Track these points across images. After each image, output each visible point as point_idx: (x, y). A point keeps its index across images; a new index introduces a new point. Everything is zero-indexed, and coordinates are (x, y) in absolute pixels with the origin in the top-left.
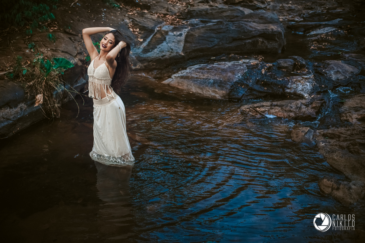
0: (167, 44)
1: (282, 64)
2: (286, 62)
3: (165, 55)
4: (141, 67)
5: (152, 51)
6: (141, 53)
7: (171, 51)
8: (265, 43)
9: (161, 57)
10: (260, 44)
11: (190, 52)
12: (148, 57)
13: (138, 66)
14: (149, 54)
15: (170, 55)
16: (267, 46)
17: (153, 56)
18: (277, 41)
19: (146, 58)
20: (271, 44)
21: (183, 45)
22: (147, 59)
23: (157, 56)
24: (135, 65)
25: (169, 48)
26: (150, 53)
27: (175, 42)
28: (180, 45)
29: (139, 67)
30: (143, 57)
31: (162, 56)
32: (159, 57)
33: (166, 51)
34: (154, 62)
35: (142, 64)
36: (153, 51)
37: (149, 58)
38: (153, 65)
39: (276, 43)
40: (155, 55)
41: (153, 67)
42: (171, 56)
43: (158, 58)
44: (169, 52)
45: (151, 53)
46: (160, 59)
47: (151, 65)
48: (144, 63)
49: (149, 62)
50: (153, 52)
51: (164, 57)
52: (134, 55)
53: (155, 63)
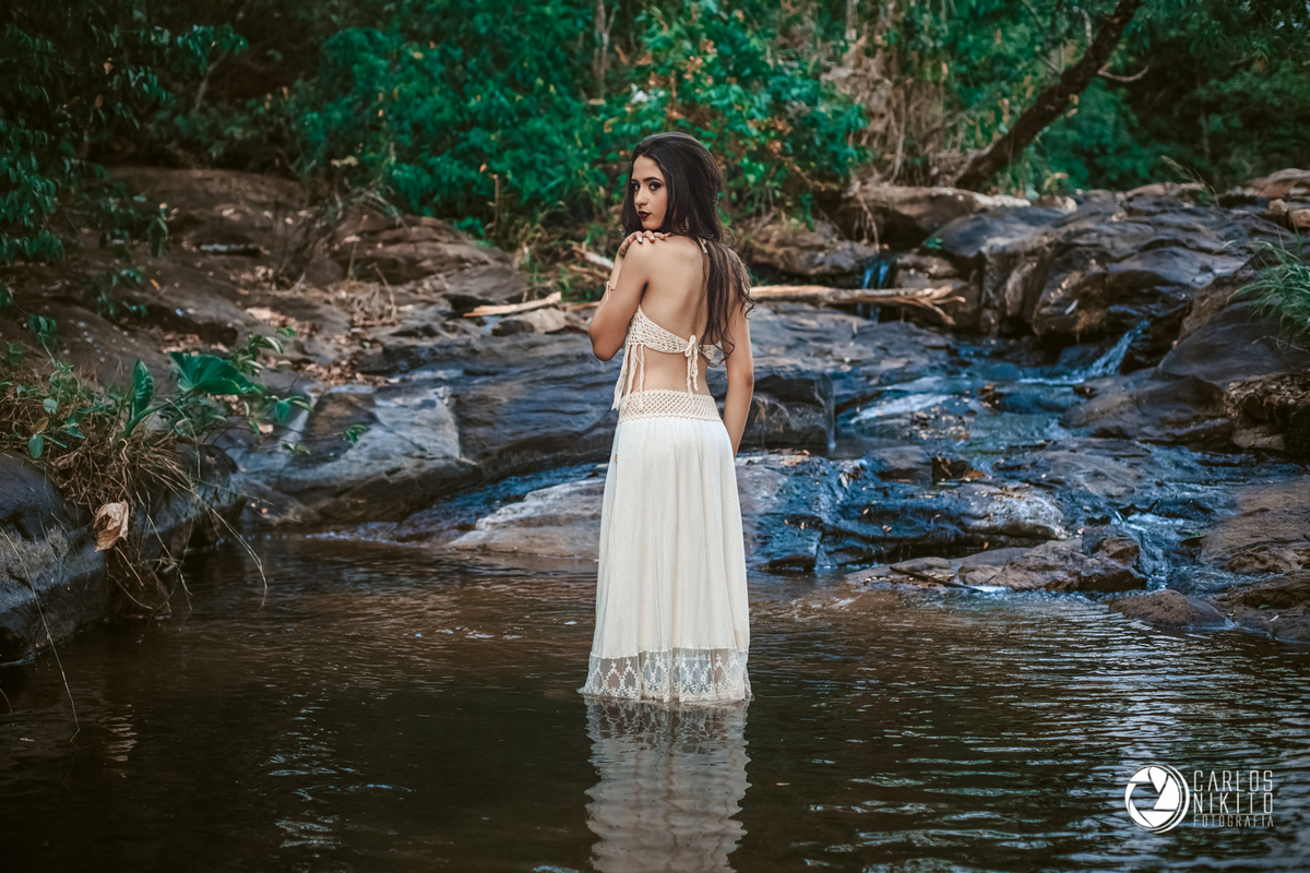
0: (391, 432)
1: (892, 463)
2: (902, 456)
3: (398, 470)
4: (305, 516)
5: (337, 457)
6: (290, 469)
7: (417, 453)
8: (781, 412)
9: (385, 476)
10: (764, 416)
11: (501, 453)
12: (327, 480)
13: (292, 511)
14: (326, 470)
15: (419, 466)
16: (788, 424)
17: (348, 475)
18: (820, 405)
19: (318, 481)
20: (801, 416)
21: (456, 435)
22: (326, 484)
23: (368, 471)
24: (278, 509)
25: (407, 444)
26: (329, 465)
27: (419, 425)
28: (445, 435)
29: (298, 517)
30: (305, 482)
31: (389, 473)
32: (379, 473)
33: (397, 455)
34: (360, 494)
35: (305, 503)
36: (342, 456)
37: (334, 483)
38: (355, 506)
39: (818, 411)
40: (356, 470)
41: (353, 513)
42: (423, 470)
43: (376, 478)
44: (412, 457)
45: (335, 464)
46: (383, 482)
47: (348, 505)
48: (318, 500)
49: (338, 495)
50: (342, 461)
51: (399, 475)
52: (257, 478)
53: (361, 498)
